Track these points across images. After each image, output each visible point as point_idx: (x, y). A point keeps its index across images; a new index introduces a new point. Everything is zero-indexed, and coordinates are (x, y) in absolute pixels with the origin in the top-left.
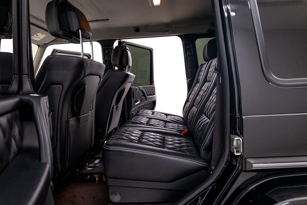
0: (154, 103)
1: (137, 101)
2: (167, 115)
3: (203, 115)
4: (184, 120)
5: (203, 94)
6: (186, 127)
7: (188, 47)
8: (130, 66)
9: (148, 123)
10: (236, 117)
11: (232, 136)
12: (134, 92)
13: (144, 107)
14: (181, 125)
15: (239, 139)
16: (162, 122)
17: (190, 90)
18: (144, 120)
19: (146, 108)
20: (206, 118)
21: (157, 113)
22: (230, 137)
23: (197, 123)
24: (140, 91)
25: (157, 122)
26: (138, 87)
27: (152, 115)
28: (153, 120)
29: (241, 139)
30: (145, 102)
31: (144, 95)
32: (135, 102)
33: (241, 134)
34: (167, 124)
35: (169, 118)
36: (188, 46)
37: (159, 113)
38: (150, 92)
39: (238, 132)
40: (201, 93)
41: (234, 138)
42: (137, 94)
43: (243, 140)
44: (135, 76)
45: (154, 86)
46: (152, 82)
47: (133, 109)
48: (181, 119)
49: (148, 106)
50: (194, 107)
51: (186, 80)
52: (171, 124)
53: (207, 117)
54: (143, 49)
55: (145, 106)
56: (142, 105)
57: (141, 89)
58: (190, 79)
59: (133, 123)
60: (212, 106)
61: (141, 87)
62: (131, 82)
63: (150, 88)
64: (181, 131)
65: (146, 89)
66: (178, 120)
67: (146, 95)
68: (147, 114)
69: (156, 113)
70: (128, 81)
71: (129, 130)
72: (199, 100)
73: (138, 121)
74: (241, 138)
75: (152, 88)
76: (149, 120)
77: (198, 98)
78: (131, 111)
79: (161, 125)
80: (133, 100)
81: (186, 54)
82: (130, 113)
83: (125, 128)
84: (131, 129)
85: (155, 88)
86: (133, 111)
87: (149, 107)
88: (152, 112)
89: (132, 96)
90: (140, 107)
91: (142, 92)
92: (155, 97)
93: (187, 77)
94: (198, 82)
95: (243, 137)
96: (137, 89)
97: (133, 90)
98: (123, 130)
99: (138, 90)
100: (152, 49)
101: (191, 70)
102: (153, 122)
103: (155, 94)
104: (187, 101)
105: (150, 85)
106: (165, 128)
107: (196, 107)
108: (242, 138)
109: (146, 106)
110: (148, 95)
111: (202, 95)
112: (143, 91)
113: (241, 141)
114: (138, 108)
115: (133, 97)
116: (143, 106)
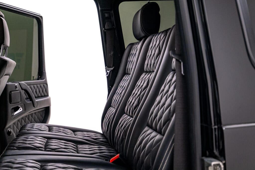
0: (47, 111)
1: (16, 109)
2: (75, 130)
3: (146, 128)
4: (106, 138)
5: (141, 93)
6: (113, 149)
7: (106, 15)
8: (8, 47)
9: (46, 147)
10: (212, 129)
11: (207, 160)
12: (11, 92)
13: (28, 119)
14: (104, 148)
15: (219, 165)
16: (71, 144)
17: (112, 87)
18: (39, 142)
19: (33, 120)
20: (154, 134)
21: (57, 128)
22: (202, 161)
23: (138, 142)
24: (22, 90)
25: (61, 144)
26: (19, 83)
27: (49, 131)
28: (54, 141)
29: (221, 164)
30: (32, 110)
31: (30, 98)
32: (13, 110)
33: (222, 155)
34: (80, 146)
35: (79, 137)
36: (106, 13)
37: (62, 129)
38: (39, 91)
39: (216, 152)
40: (136, 91)
41: (209, 162)
42: (18, 95)
43: (225, 164)
44: (16, 63)
45: (46, 81)
46: (41, 73)
47: (10, 124)
48: (99, 137)
49: (36, 117)
50: (125, 116)
51: (105, 70)
52: (87, 146)
53: (155, 130)
54: (26, 17)
55: (30, 116)
56: (26, 116)
57: (24, 87)
58: (112, 69)
59: (19, 148)
60: (163, 113)
61: (23, 82)
62: (9, 75)
63: (39, 85)
64: (107, 158)
65: (32, 86)
66: (96, 139)
67: (33, 96)
68: (41, 130)
69: (54, 128)
70: (5, 74)
71: (17, 162)
72: (134, 103)
73: (29, 144)
74: (221, 161)
75: (42, 85)
76: (47, 142)
77: (132, 100)
78: (7, 126)
79: (71, 149)
80: (11, 107)
81: (104, 27)
82: (5, 130)
83: (7, 159)
84: (20, 159)
85: (47, 84)
86: (10, 127)
87: (38, 118)
88: (48, 128)
89: (8, 100)
90: (22, 118)
91: (26, 91)
92: (49, 101)
93: (106, 66)
94: (125, 73)
95: (225, 159)
96: (16, 87)
97: (9, 90)
98: (5, 162)
99: (19, 88)
100: (41, 17)
101: (112, 53)
102: (54, 144)
103: (48, 96)
104: (109, 105)
105: (38, 79)
106: (78, 153)
107: (129, 115)
108: (224, 162)
109: (32, 116)
110: (36, 97)
111: (139, 95)
112: (28, 90)
113: (222, 166)
114: (18, 121)
115: (11, 102)
116: (28, 117)
